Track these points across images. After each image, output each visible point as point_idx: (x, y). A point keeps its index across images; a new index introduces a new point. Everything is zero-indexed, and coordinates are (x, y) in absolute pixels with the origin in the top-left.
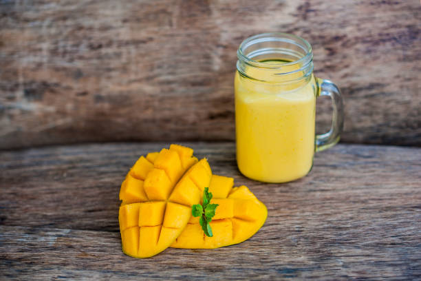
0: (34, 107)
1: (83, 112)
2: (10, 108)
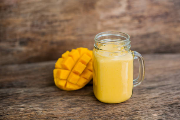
2: (12, 50)
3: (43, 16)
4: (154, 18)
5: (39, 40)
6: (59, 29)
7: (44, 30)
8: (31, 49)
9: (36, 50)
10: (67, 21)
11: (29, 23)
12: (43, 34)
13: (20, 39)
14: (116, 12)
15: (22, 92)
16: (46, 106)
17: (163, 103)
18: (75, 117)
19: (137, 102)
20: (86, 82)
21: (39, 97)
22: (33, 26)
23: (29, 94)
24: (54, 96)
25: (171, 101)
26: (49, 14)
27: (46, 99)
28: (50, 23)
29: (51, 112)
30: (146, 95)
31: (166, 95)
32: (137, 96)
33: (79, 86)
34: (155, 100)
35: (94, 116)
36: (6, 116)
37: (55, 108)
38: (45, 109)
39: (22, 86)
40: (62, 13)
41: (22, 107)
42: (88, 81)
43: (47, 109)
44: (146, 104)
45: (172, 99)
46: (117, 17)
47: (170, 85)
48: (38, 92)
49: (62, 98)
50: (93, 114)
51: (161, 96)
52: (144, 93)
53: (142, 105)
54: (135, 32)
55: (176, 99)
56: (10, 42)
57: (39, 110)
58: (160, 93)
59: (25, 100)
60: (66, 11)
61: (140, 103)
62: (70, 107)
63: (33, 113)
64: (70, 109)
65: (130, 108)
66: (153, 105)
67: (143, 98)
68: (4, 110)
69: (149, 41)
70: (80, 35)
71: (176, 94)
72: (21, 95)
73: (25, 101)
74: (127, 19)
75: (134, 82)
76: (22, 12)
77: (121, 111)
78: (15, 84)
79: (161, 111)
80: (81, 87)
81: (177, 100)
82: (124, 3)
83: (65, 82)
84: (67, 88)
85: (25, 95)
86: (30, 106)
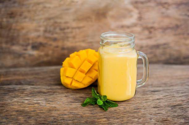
0: (35, 53)
1: (56, 55)
2: (24, 54)
3: (56, 22)
4: (165, 29)
5: (51, 45)
7: (55, 36)
8: (42, 53)
9: (47, 55)
10: (79, 28)
11: (42, 29)
12: (55, 40)
13: (32, 43)
14: (127, 22)
15: (28, 88)
16: (50, 100)
17: (166, 104)
18: (77, 111)
19: (140, 101)
20: (92, 81)
21: (44, 93)
22: (45, 31)
23: (35, 90)
24: (59, 92)
25: (175, 103)
26: (63, 21)
27: (51, 95)
28: (62, 29)
29: (54, 105)
30: (150, 96)
31: (170, 97)
32: (141, 96)
33: (84, 85)
34: (158, 101)
35: (96, 111)
36: (10, 106)
37: (59, 102)
38: (48, 103)
39: (29, 84)
40: (74, 20)
41: (27, 100)
42: (94, 81)
43: (51, 103)
44: (149, 103)
45: (176, 101)
46: (128, 27)
47: (175, 89)
48: (45, 88)
49: (66, 94)
50: (95, 109)
51: (164, 98)
52: (147, 95)
53: (145, 104)
54: (145, 42)
55: (180, 101)
56: (23, 45)
57: (43, 103)
58: (164, 95)
59: (31, 94)
60: (78, 20)
62: (74, 102)
63: (36, 105)
64: (73, 104)
65: (132, 106)
66: (156, 105)
67: (147, 98)
68: (9, 101)
69: (159, 52)
70: (91, 42)
71: (180, 97)
72: (27, 90)
73: (30, 95)
74: (138, 29)
76: (36, 18)
77: (123, 108)
78: (23, 83)
79: (163, 111)
80: (86, 86)
81: (181, 102)
82: (135, 14)
83: (71, 80)
84: (72, 86)
85: (31, 90)
86: (35, 99)
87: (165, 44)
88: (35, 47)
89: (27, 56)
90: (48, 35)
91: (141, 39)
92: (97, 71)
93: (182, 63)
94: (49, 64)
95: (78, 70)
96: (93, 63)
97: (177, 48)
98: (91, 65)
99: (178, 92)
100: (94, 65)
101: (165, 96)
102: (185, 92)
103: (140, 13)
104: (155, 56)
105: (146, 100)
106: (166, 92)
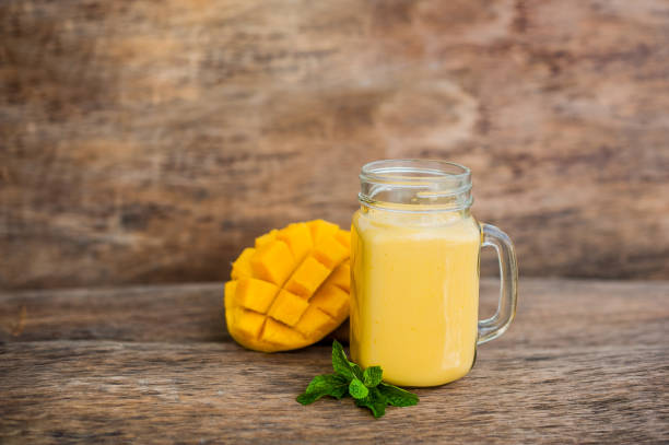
0: (133, 239)
1: (203, 246)
2: (97, 242)
3: (204, 138)
4: (566, 162)
5: (186, 213)
6: (252, 181)
7: (202, 182)
8: (157, 242)
9: (172, 247)
10: (281, 157)
11: (157, 159)
12: (201, 195)
13: (125, 207)
14: (441, 137)
15: (116, 348)
16: (193, 383)
17: (576, 395)
18: (283, 418)
19: (489, 389)
20: (329, 324)
21: (171, 363)
22: (168, 167)
23: (141, 353)
24: (220, 361)
25: (605, 392)
26: (226, 133)
27: (193, 368)
28: (225, 161)
29: (206, 401)
30: (519, 372)
31: (590, 375)
32: (493, 374)
33: (304, 336)
34: (549, 388)
35: (348, 419)
36: (61, 402)
37: (222, 390)
38: (188, 392)
39: (118, 336)
40: (265, 131)
41: (115, 383)
42: (336, 324)
43: (196, 392)
44: (520, 395)
45: (608, 387)
46: (445, 154)
47: (605, 352)
48: (171, 350)
49: (245, 367)
50: (344, 413)
51: (570, 377)
52: (513, 368)
53: (506, 398)
54: (500, 206)
55: (620, 387)
56: (91, 214)
57: (170, 394)
58: (567, 369)
59: (126, 366)
60: (278, 129)
61: (501, 394)
62: (271, 392)
63: (148, 399)
64: (267, 396)
65: (465, 404)
66: (542, 399)
67: (512, 380)
68: (56, 387)
69: (545, 237)
70: (321, 205)
71: (621, 374)
72: (113, 354)
73: (126, 370)
74: (478, 161)
75: (480, 327)
76: (138, 123)
77: (435, 410)
78: (95, 334)
79: (567, 418)
80: (310, 342)
81: (624, 391)
82: (468, 114)
83: (260, 320)
84: (265, 341)
85: (125, 354)
86: (142, 381)
87: (567, 212)
88: (132, 221)
89: (104, 248)
90: (177, 179)
91: (489, 196)
92: (347, 291)
93: (624, 276)
94: (179, 275)
95: (282, 287)
96: (333, 266)
97: (607, 225)
98: (328, 272)
99: (613, 360)
100: (336, 271)
101: (571, 373)
102: (639, 361)
103: (482, 109)
104: (535, 251)
105: (510, 384)
106: (574, 361)
